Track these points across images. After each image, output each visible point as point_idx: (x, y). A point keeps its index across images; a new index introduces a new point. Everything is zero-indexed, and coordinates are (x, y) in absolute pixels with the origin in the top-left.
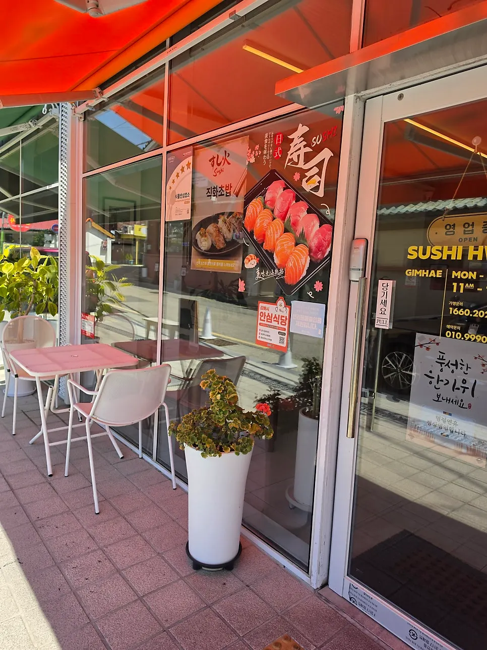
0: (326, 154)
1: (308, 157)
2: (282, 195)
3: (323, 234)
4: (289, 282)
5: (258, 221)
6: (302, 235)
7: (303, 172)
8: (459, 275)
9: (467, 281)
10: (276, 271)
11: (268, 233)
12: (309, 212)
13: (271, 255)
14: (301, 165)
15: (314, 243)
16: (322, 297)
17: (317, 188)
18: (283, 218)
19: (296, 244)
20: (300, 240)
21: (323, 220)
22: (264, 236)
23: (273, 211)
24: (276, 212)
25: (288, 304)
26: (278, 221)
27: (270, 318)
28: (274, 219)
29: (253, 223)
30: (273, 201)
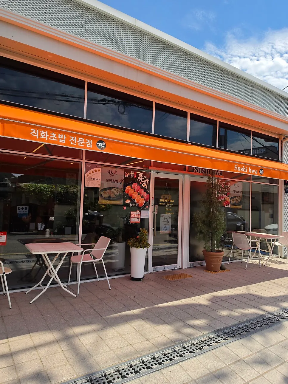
0: (147, 180)
1: (143, 180)
2: (137, 186)
3: (148, 196)
4: (139, 206)
5: (130, 192)
6: (143, 196)
7: (142, 183)
8: (167, 204)
9: (168, 205)
10: (136, 204)
11: (133, 195)
12: (144, 191)
13: (134, 200)
14: (142, 181)
15: (146, 198)
16: (148, 209)
17: (146, 187)
18: (137, 192)
19: (141, 198)
20: (142, 197)
21: (148, 193)
22: (132, 195)
23: (134, 190)
24: (135, 190)
25: (140, 211)
26: (136, 192)
27: (135, 215)
28: (135, 191)
29: (128, 192)
30: (134, 187)
